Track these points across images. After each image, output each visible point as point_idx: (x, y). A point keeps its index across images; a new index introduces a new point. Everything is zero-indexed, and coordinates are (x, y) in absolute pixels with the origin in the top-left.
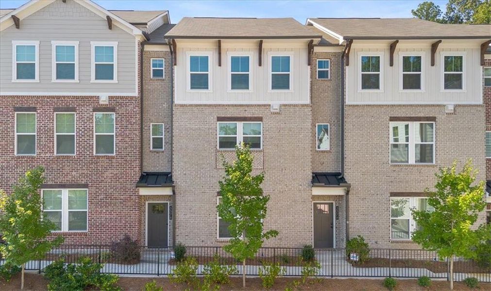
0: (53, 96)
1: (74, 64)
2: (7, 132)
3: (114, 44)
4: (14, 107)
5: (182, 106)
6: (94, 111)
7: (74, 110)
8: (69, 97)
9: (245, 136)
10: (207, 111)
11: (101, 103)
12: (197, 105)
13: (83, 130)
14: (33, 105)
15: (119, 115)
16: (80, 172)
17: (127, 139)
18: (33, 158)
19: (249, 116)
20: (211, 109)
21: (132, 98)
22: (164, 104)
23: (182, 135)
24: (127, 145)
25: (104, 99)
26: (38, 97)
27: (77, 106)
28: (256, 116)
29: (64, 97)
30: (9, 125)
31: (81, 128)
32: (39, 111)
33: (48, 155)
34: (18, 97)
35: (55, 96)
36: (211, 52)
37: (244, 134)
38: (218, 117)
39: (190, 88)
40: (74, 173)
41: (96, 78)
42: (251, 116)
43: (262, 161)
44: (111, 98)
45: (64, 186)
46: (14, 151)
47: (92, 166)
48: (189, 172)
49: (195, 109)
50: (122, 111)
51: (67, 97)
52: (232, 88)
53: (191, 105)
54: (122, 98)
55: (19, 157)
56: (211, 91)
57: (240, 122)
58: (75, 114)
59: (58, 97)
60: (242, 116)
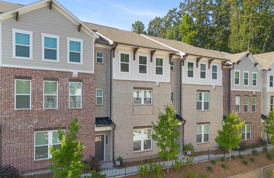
0: (44, 70)
1: (56, 50)
2: (9, 93)
3: (81, 41)
4: (15, 76)
5: (117, 80)
6: (70, 81)
7: (57, 80)
8: (54, 71)
9: (145, 97)
10: (129, 83)
11: (73, 76)
12: (124, 81)
13: (63, 93)
14: (29, 75)
15: (85, 84)
16: (61, 119)
17: (89, 99)
18: (29, 111)
19: (147, 87)
20: (130, 83)
21: (91, 74)
22: (103, 78)
23: (117, 97)
24: (89, 102)
25: (75, 74)
26: (33, 70)
27: (59, 77)
28: (150, 87)
29: (51, 71)
30: (11, 88)
31: (61, 91)
32: (33, 80)
33: (40, 109)
34: (18, 69)
35: (45, 70)
36: (131, 53)
37: (144, 96)
38: (134, 87)
39: (120, 70)
40: (57, 120)
41: (70, 61)
42: (148, 87)
43: (152, 110)
44: (79, 74)
45: (50, 129)
46: (14, 106)
47: (68, 115)
48: (120, 117)
49: (123, 82)
50: (86, 81)
51: (53, 71)
52: (140, 72)
53: (122, 80)
54: (86, 74)
55: (19, 111)
56: (130, 73)
57: (143, 90)
58: (57, 83)
59: (47, 71)
60: (144, 87)
